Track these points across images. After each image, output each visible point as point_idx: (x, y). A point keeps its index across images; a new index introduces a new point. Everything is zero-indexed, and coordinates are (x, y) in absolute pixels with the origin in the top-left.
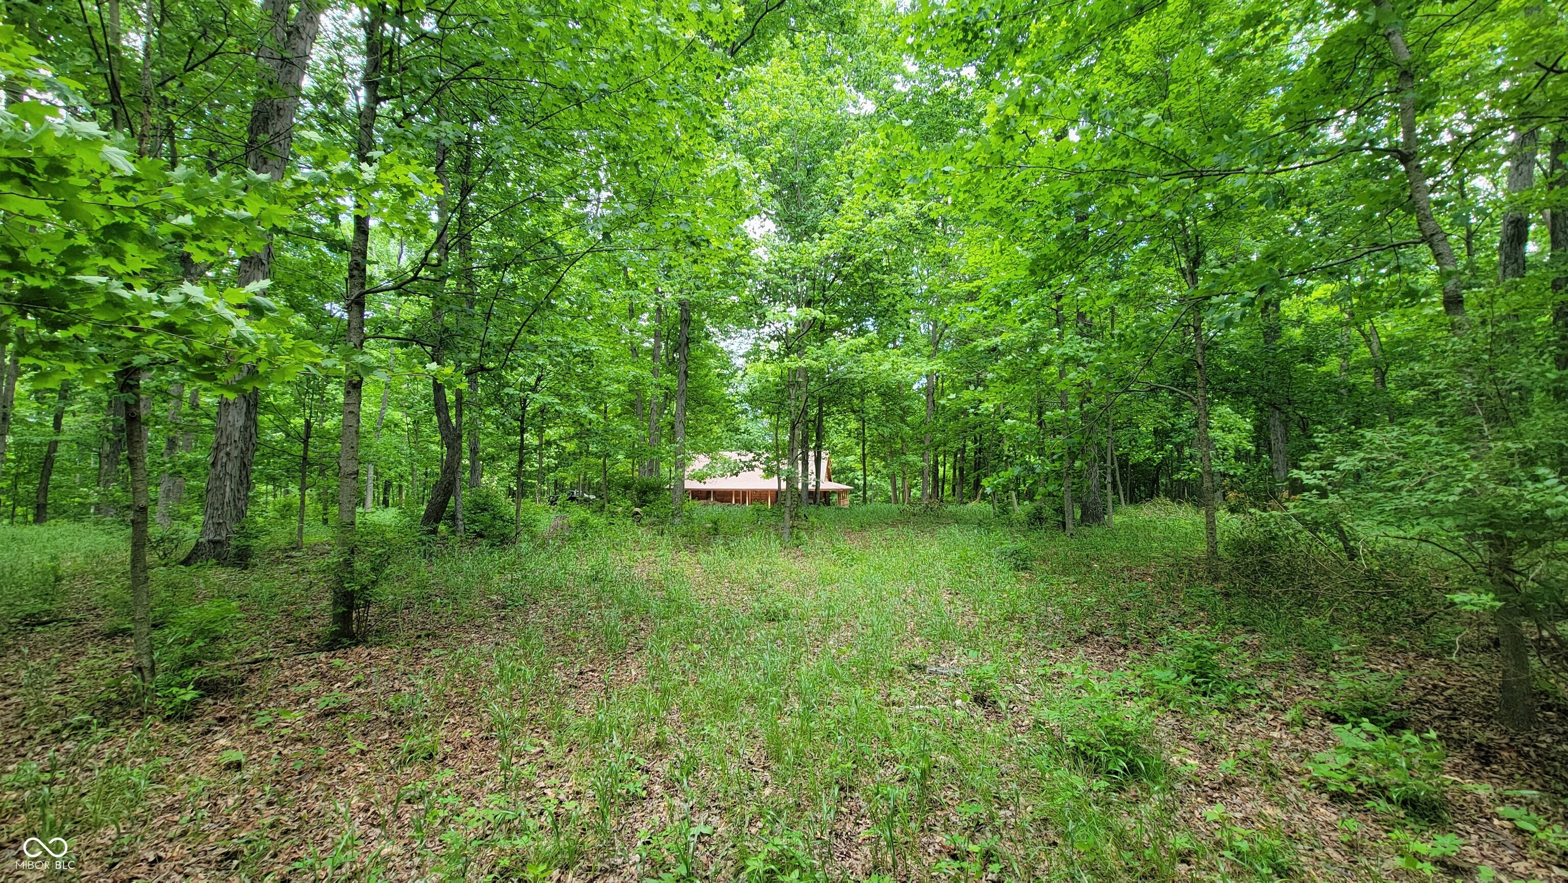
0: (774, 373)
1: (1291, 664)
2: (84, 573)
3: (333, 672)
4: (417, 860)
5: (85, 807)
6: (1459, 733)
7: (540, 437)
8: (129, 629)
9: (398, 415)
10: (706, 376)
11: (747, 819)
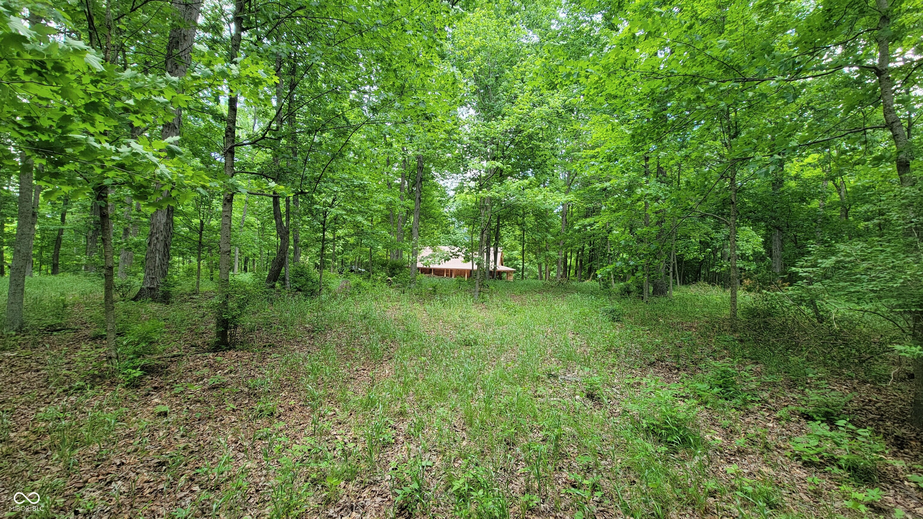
0: (471, 201)
1: (780, 383)
2: (79, 304)
3: (217, 364)
4: (264, 472)
5: (82, 433)
6: (885, 429)
7: (334, 234)
8: (105, 335)
9: (252, 219)
10: (431, 201)
11: (453, 458)
